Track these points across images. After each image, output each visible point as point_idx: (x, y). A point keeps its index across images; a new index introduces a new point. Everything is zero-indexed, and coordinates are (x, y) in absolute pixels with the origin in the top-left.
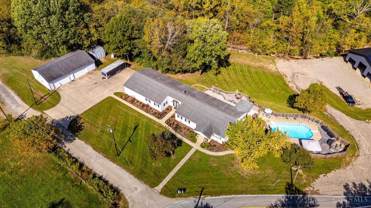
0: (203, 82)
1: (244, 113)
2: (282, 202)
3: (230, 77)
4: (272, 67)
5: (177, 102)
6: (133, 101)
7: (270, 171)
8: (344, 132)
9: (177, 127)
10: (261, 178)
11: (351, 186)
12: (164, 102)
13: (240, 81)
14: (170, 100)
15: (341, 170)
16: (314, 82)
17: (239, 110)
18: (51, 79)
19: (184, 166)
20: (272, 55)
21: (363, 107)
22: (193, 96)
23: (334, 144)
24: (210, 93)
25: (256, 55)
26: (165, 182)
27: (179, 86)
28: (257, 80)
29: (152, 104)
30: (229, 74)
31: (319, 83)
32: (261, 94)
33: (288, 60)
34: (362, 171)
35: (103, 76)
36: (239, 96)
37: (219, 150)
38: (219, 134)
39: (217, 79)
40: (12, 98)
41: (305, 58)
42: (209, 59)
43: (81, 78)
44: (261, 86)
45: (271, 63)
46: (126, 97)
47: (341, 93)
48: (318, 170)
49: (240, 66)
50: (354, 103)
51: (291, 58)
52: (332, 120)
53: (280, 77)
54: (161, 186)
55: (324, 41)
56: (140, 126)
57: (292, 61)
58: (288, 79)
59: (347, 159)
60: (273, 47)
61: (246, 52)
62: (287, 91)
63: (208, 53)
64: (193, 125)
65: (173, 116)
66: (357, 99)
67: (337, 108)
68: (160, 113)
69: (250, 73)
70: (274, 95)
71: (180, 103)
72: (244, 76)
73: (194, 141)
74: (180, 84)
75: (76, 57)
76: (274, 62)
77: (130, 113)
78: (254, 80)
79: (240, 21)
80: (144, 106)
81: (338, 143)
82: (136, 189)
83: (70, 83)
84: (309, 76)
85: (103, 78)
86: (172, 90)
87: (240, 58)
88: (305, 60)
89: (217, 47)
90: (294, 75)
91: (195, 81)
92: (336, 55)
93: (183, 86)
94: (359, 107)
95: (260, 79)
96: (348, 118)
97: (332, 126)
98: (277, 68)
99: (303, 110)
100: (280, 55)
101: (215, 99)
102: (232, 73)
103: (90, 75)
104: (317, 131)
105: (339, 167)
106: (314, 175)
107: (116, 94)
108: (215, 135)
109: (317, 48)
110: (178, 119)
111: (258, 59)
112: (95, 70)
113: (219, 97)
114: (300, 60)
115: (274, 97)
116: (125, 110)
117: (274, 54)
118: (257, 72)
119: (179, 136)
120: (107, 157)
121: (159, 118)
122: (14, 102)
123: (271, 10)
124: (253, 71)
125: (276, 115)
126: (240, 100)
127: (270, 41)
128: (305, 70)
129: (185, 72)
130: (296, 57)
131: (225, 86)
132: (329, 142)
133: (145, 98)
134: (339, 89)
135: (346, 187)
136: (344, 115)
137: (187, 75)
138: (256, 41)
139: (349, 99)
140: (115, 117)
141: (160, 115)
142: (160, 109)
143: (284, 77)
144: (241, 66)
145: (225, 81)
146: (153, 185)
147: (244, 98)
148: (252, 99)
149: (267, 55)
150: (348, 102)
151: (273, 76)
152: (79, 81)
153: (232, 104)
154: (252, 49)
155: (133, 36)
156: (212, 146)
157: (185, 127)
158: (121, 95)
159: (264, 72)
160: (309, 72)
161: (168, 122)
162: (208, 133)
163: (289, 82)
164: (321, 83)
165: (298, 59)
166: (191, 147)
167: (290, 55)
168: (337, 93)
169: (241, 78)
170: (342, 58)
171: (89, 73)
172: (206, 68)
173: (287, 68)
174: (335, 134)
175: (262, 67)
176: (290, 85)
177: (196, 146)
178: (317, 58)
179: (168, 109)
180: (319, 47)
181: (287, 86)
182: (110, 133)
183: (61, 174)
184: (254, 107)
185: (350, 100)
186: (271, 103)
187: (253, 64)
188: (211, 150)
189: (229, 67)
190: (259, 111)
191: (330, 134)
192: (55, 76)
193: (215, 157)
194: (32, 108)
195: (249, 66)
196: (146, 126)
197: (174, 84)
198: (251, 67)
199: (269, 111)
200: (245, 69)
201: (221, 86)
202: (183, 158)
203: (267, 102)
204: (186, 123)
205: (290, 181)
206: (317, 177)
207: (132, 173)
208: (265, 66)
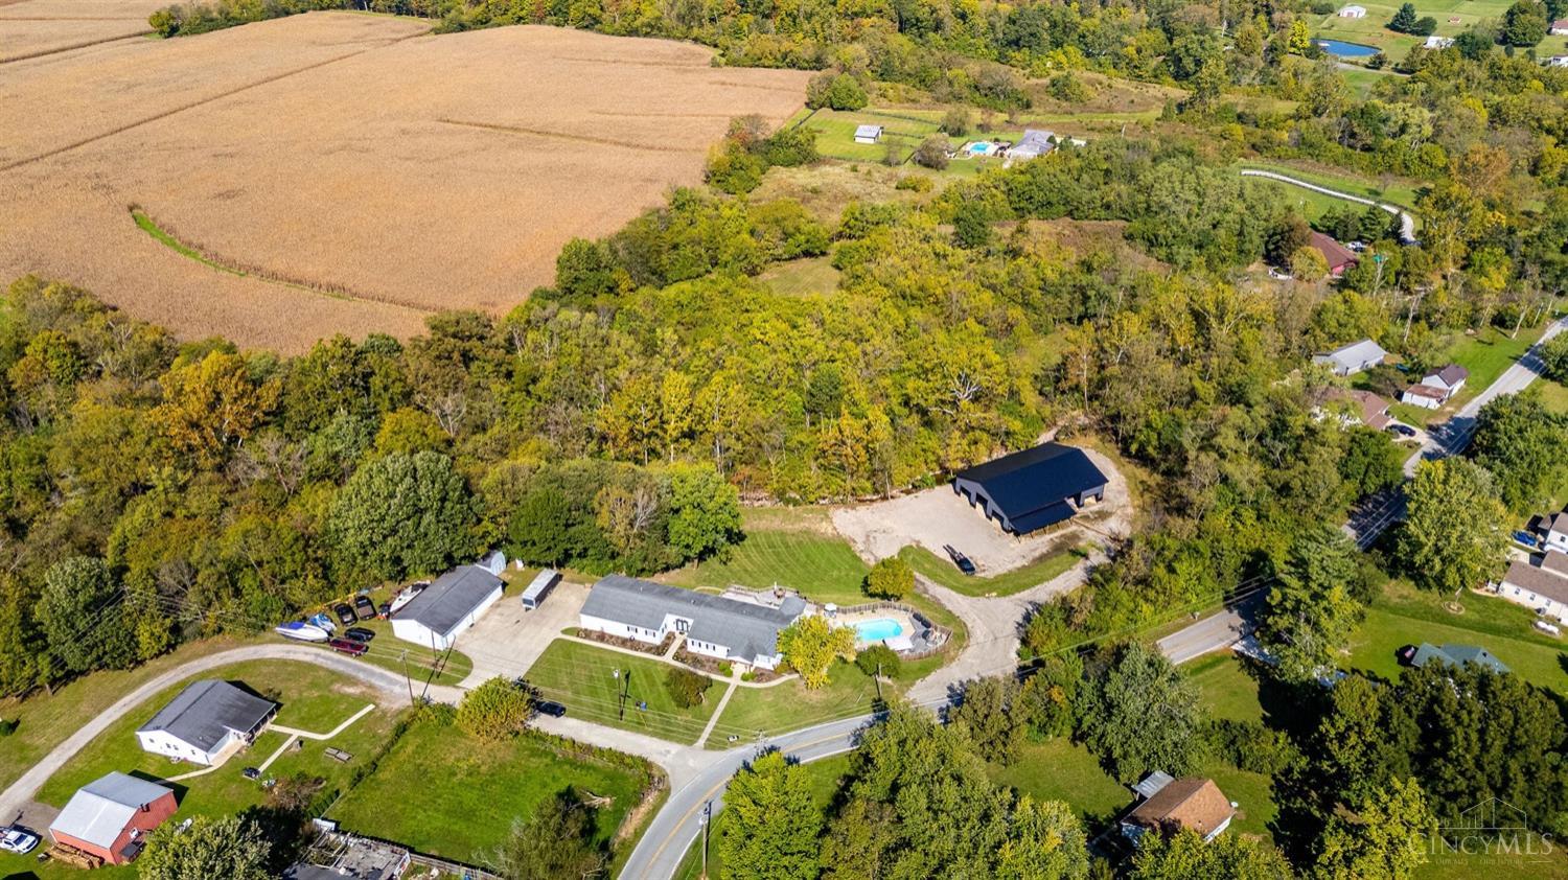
0: (707, 581)
1: (794, 616)
2: (868, 722)
3: (752, 562)
4: (825, 528)
5: (683, 622)
6: (602, 637)
7: (849, 690)
8: (951, 617)
9: (697, 661)
10: (837, 701)
11: (956, 685)
12: (663, 626)
13: (772, 567)
14: (670, 622)
15: (944, 670)
16: (906, 544)
17: (786, 613)
18: (443, 628)
19: (725, 710)
20: (821, 502)
21: (990, 575)
22: (709, 605)
23: (932, 638)
24: (729, 596)
25: (791, 507)
26: (705, 735)
27: (678, 595)
28: (803, 559)
29: (641, 636)
30: (748, 556)
31: (914, 545)
32: (816, 584)
33: (853, 508)
34: (972, 664)
35: (525, 606)
36: (780, 593)
37: (770, 679)
38: (765, 654)
39: (731, 571)
40: (382, 677)
41: (885, 498)
42: (713, 538)
43: (484, 618)
44: (812, 568)
45: (822, 520)
46: (587, 634)
47: (953, 557)
48: (913, 676)
49: (765, 536)
50: (973, 569)
51: (860, 501)
52: (937, 605)
53: (843, 546)
54: (701, 742)
55: (915, 456)
56: (633, 674)
57: (862, 509)
58: (859, 547)
59: (952, 654)
60: (820, 487)
61: (768, 504)
62: (859, 570)
63: (711, 527)
64: (721, 652)
65: (683, 646)
66: (980, 563)
67: (943, 584)
68: (658, 647)
69: (787, 547)
70: (838, 580)
71: (691, 622)
72: (778, 554)
73: (730, 674)
74: (680, 591)
75: (468, 580)
76: (827, 516)
77: (608, 657)
78: (798, 560)
79: (744, 445)
80: (624, 642)
81: (938, 634)
82: (668, 752)
83: (468, 631)
84: (894, 535)
85: (527, 609)
86: (672, 604)
87: (760, 519)
88: (885, 503)
89: (725, 516)
90: (868, 536)
91: (693, 583)
92: (940, 481)
93: (685, 593)
94: (982, 575)
95: (808, 556)
96: (959, 597)
97: (932, 614)
98: (835, 528)
99: (885, 596)
100: (836, 498)
101: (745, 604)
102: (753, 553)
103: (499, 610)
104: (908, 623)
105: (940, 665)
106: (906, 682)
107: (565, 632)
108: (759, 656)
109: (901, 472)
110: (692, 648)
111: (796, 516)
112: (502, 598)
113: (750, 600)
114: (875, 505)
115: (838, 584)
116: (596, 654)
117: (824, 498)
118: (800, 543)
119: (701, 673)
120: (604, 723)
121: (659, 654)
122: (392, 682)
123: (798, 409)
124: (792, 541)
125: (844, 612)
126: (782, 600)
127: (812, 475)
128: (887, 523)
129: (667, 569)
130: (868, 497)
131: (749, 580)
132: (925, 636)
133: (625, 626)
134: (949, 549)
135: (950, 688)
136: (953, 593)
137: (672, 573)
138: (785, 478)
139: (965, 564)
140: (585, 668)
141: (661, 650)
142: (658, 640)
143: (852, 544)
144: (767, 536)
145: (746, 571)
146: (690, 743)
147: (789, 595)
148: (803, 595)
149: (812, 503)
150: (964, 570)
151: (830, 545)
152: (484, 623)
153: (772, 607)
154: (781, 495)
155: (570, 522)
156: (759, 675)
157: (708, 659)
158: (577, 632)
159: (814, 543)
160: (895, 526)
161: (677, 657)
162: (750, 655)
163: (862, 551)
164: (918, 542)
165: (872, 501)
166: (727, 685)
167: (857, 498)
168: (946, 556)
169: (773, 560)
170: (951, 486)
171: (496, 606)
172: (708, 551)
173: (853, 524)
174: (932, 622)
175: (807, 532)
176: (864, 557)
177: (734, 682)
178: (908, 492)
179: (668, 638)
180: (907, 470)
181: (859, 559)
182: (614, 679)
183: (547, 760)
184: (808, 605)
185: (966, 566)
186: (835, 596)
187: (788, 527)
188: (759, 681)
189: (745, 542)
190: (817, 610)
191: (927, 624)
192: (448, 622)
193: (766, 689)
194: (434, 683)
195: (783, 534)
196: (644, 672)
197: (669, 592)
198: (786, 534)
199: (831, 607)
200: (777, 540)
201: (740, 581)
202: (720, 700)
203: (828, 596)
204: (709, 653)
205: (876, 697)
206: (912, 684)
207: (654, 734)
208: (813, 527)
